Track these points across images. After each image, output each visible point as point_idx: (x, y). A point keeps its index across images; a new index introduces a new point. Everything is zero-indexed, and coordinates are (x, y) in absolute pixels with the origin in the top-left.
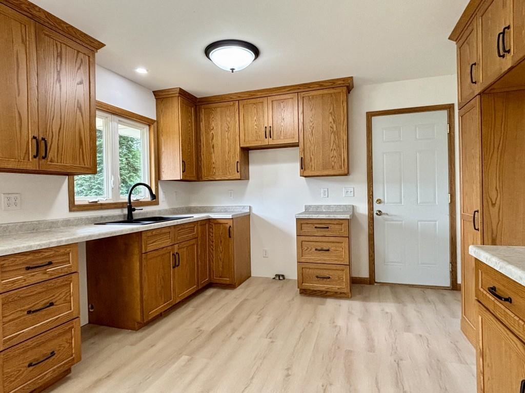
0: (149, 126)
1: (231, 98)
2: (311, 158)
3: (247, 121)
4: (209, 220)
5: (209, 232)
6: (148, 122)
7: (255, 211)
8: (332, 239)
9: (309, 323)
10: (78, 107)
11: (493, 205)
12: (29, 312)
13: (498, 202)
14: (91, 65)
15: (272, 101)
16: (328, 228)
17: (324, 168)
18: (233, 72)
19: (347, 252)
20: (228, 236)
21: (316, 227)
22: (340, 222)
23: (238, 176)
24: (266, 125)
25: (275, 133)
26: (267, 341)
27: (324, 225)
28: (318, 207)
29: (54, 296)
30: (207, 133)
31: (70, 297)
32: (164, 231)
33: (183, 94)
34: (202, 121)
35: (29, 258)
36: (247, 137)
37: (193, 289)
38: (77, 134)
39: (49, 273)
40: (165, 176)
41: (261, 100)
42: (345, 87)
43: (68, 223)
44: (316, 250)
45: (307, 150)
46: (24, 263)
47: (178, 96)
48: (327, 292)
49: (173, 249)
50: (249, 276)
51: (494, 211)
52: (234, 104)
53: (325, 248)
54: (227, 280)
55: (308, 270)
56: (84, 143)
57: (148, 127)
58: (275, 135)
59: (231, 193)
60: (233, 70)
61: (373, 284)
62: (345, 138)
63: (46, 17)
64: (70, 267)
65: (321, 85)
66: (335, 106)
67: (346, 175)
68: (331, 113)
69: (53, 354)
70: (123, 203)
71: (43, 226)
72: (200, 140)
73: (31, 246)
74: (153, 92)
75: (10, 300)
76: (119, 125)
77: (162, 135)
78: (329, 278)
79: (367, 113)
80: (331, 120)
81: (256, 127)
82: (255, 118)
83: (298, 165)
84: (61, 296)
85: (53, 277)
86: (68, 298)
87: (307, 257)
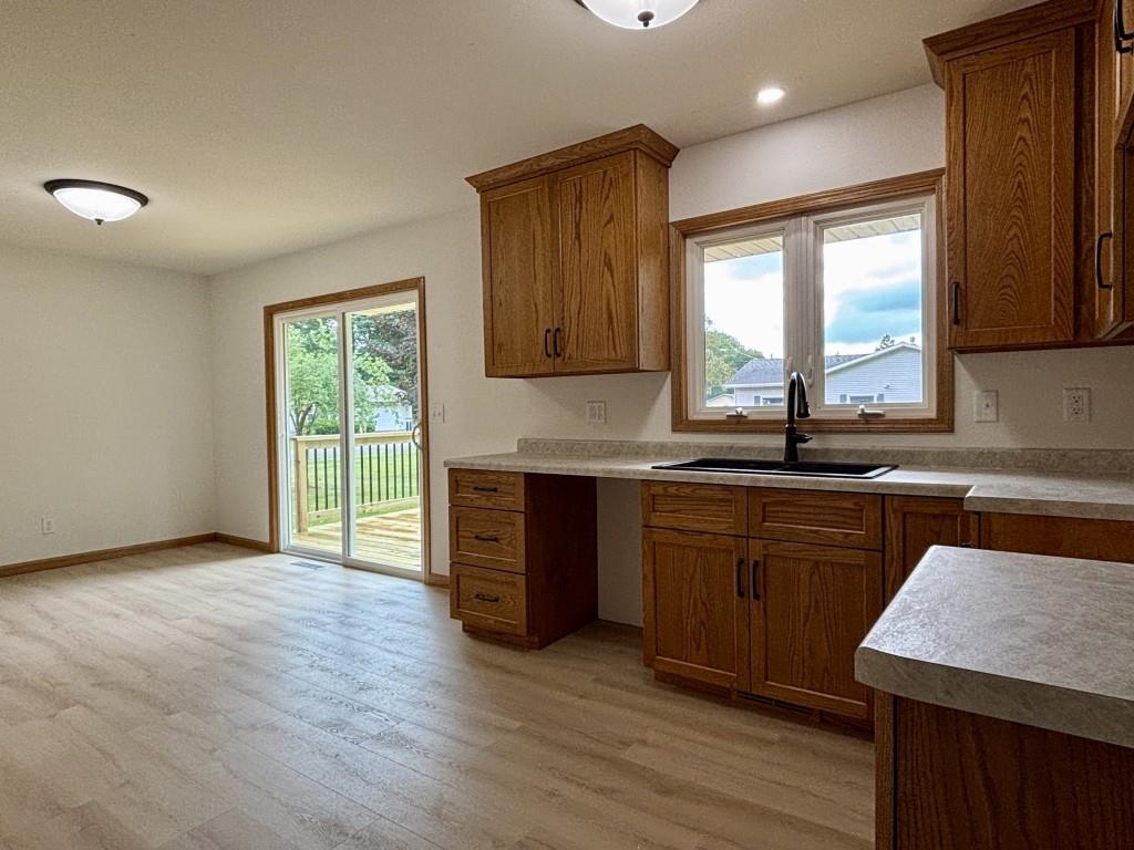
0: (934, 191)
10: (605, 263)
12: (477, 537)
29: (498, 531)
35: (474, 477)
46: (473, 481)
47: (943, 65)
49: (740, 548)
56: (615, 320)
57: (932, 198)
69: (497, 600)
84: (505, 536)
85: (494, 507)
86: (513, 542)
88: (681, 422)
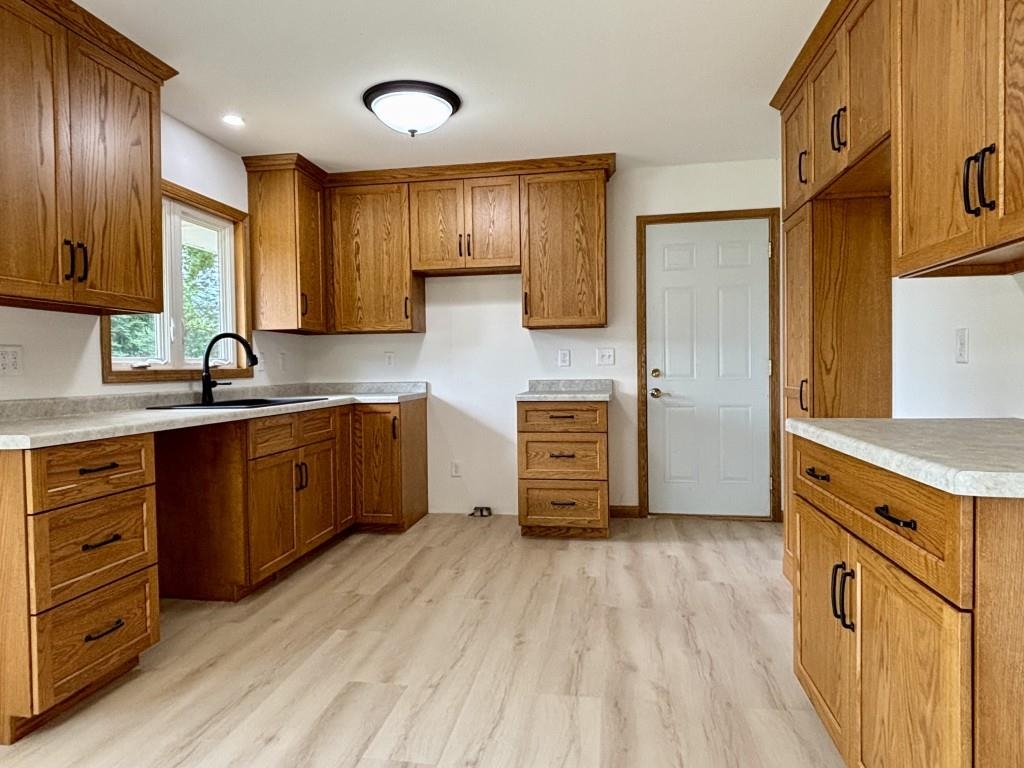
0: (235, 223)
1: (394, 177)
2: (542, 295)
3: (424, 222)
4: (355, 407)
5: (354, 428)
6: (232, 216)
7: (435, 392)
8: (578, 437)
9: (544, 575)
10: (133, 187)
11: (828, 371)
12: (86, 548)
13: (834, 367)
14: (153, 110)
15: (472, 188)
16: (572, 417)
17: (566, 313)
18: (413, 136)
19: (604, 458)
20: (390, 435)
21: (552, 417)
22: (592, 406)
23: (406, 324)
24: (461, 232)
25: (477, 246)
26: (477, 602)
27: (565, 413)
28: (553, 383)
29: (119, 523)
30: (347, 241)
31: (143, 528)
32: (283, 421)
33: (303, 165)
34: (335, 218)
35: (85, 453)
36: (423, 251)
37: (326, 533)
38: (132, 236)
39: (114, 481)
40: (267, 322)
41: (451, 184)
42: (603, 171)
43: (102, 406)
44: (552, 456)
45: (535, 279)
46: (77, 462)
47: (294, 169)
48: (569, 529)
49: (296, 456)
50: (425, 513)
51: (829, 380)
52: (399, 190)
53: (566, 453)
54: (387, 517)
55: (537, 492)
56: (142, 253)
57: (232, 226)
58: (477, 251)
59: (389, 358)
60: (413, 132)
61: (645, 517)
62: (602, 261)
63: (85, 21)
64: (143, 474)
65: (561, 165)
66: (584, 202)
67: (602, 326)
68: (577, 216)
69: (119, 624)
70: (192, 372)
71: (61, 408)
72: (333, 255)
73: (87, 433)
74: (244, 159)
75: (61, 523)
76: (183, 222)
77: (261, 244)
78: (573, 504)
79: (638, 217)
80: (577, 227)
81: (441, 234)
82: (441, 217)
83: (519, 307)
84: (129, 525)
85: (118, 490)
86: (139, 530)
87: (537, 470)
88: (109, 376)
